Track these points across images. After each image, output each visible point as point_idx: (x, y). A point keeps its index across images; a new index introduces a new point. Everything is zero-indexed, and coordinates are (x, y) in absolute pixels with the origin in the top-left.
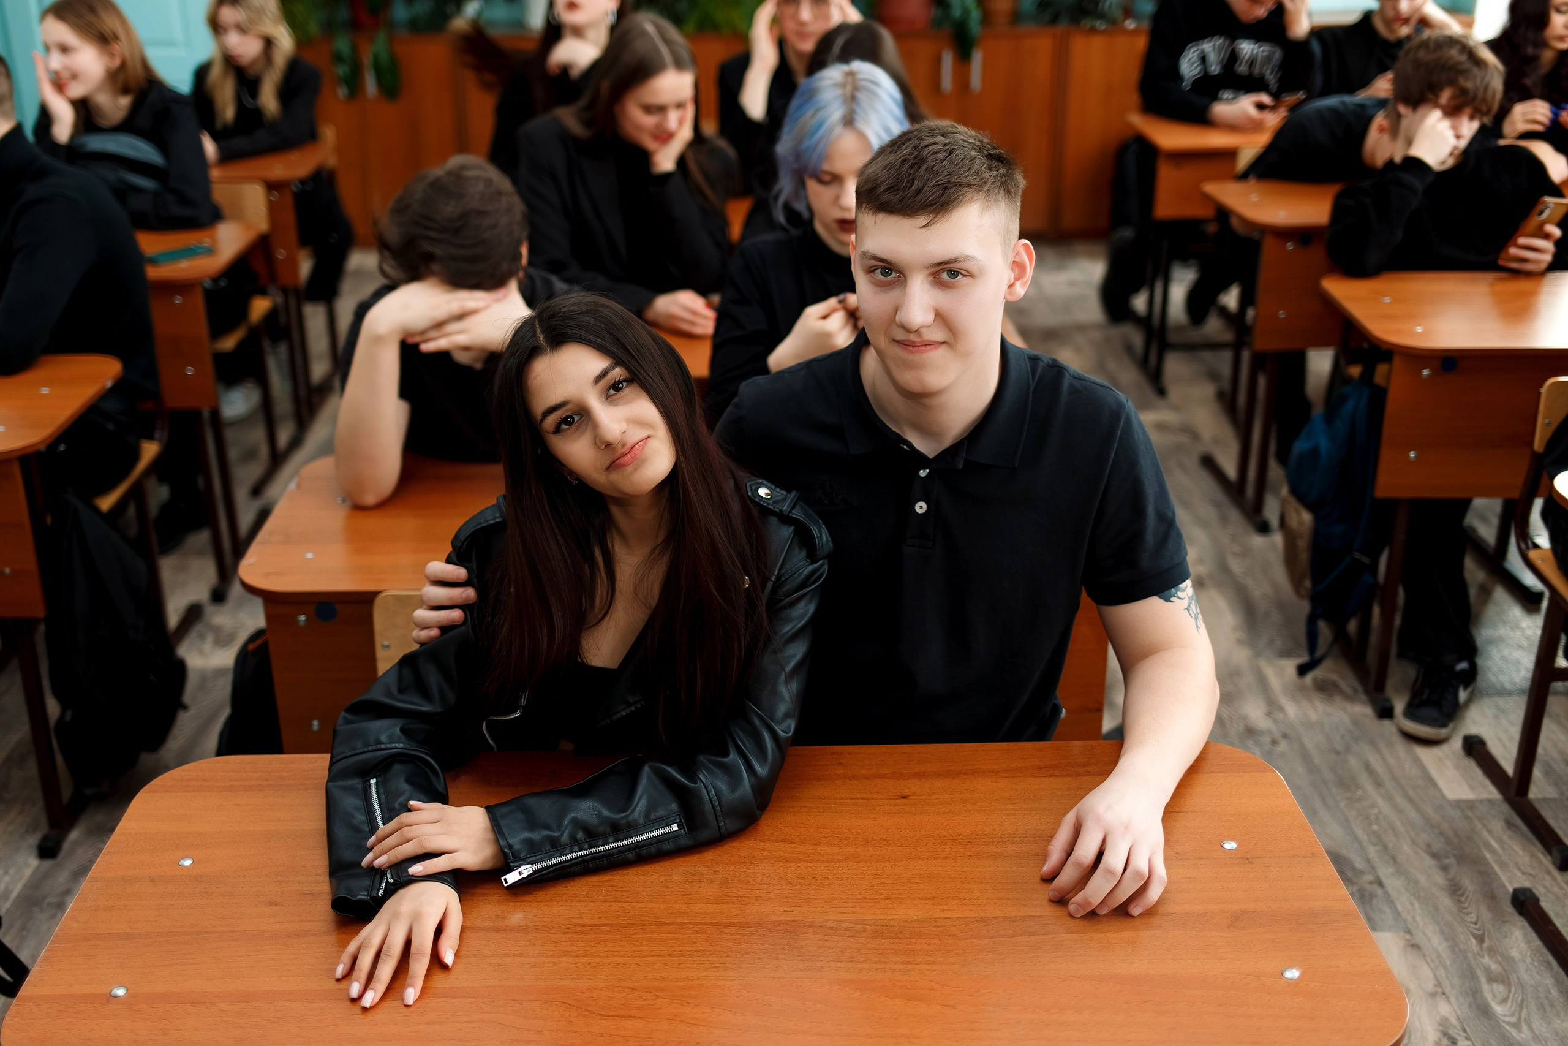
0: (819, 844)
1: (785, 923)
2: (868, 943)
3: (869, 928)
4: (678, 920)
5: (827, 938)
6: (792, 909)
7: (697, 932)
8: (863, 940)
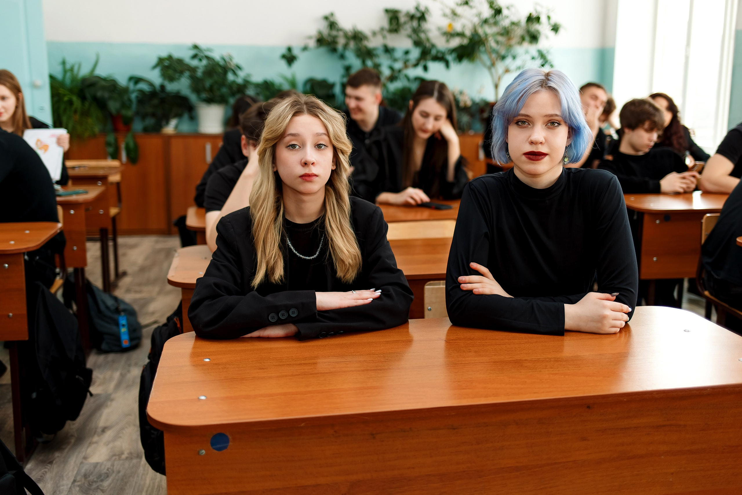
0: (510, 340)
1: (514, 360)
2: (555, 363)
3: (553, 360)
4: (463, 362)
5: (536, 363)
6: (513, 357)
7: (475, 365)
8: (552, 363)
